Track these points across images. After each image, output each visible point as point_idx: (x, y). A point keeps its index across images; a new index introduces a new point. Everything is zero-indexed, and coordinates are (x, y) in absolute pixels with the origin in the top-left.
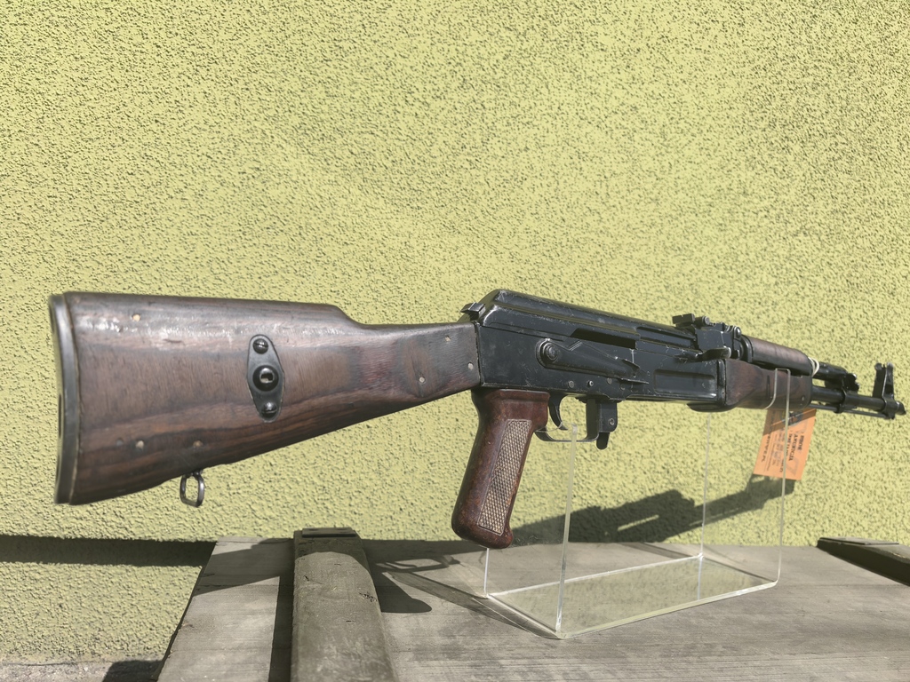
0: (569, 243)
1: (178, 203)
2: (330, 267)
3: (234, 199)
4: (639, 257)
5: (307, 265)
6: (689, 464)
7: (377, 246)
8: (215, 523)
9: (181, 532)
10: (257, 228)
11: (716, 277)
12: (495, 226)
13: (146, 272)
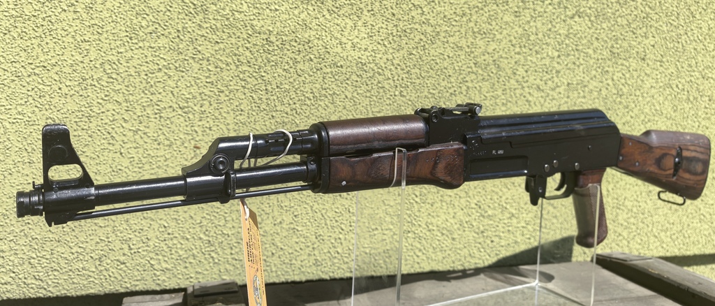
0: (398, 33)
1: (71, 16)
2: (205, 62)
3: (120, 10)
4: (453, 41)
5: (186, 62)
6: (496, 200)
7: (243, 42)
8: (120, 278)
9: (91, 288)
10: (141, 34)
11: (513, 53)
12: (339, 22)
13: (47, 75)
